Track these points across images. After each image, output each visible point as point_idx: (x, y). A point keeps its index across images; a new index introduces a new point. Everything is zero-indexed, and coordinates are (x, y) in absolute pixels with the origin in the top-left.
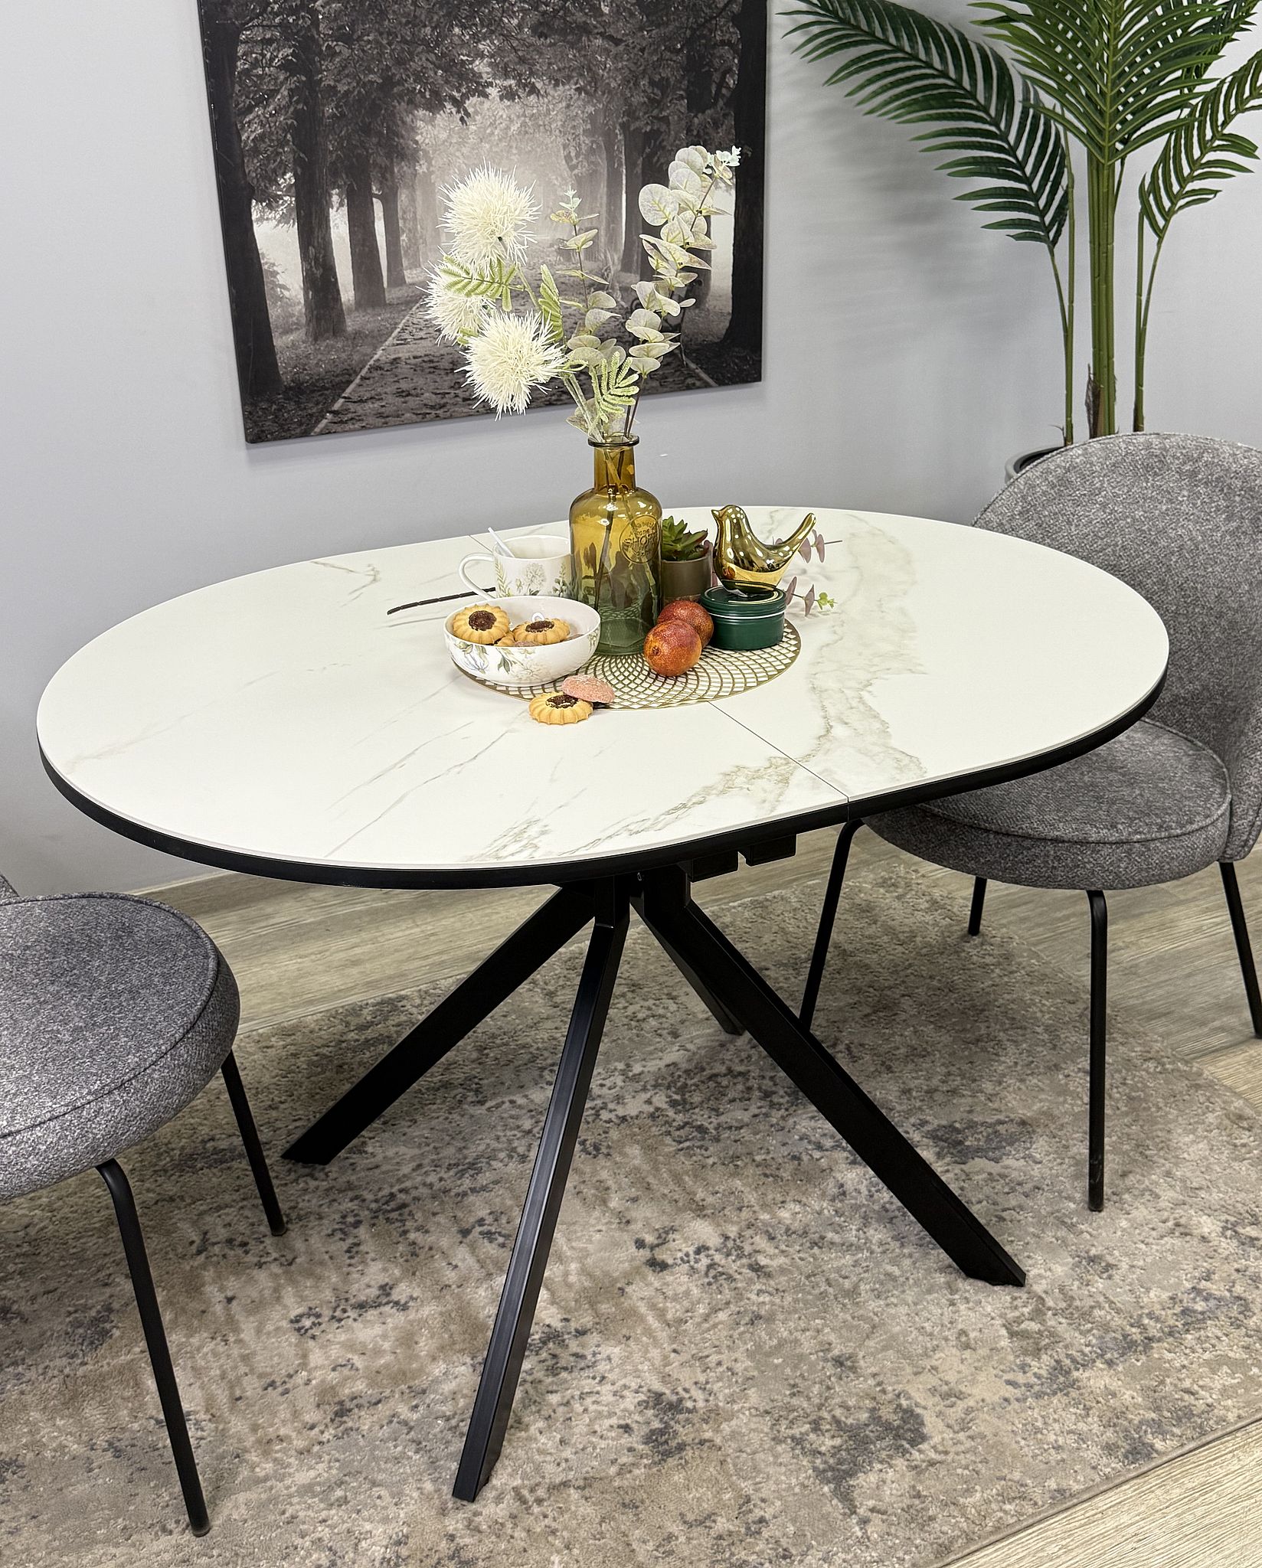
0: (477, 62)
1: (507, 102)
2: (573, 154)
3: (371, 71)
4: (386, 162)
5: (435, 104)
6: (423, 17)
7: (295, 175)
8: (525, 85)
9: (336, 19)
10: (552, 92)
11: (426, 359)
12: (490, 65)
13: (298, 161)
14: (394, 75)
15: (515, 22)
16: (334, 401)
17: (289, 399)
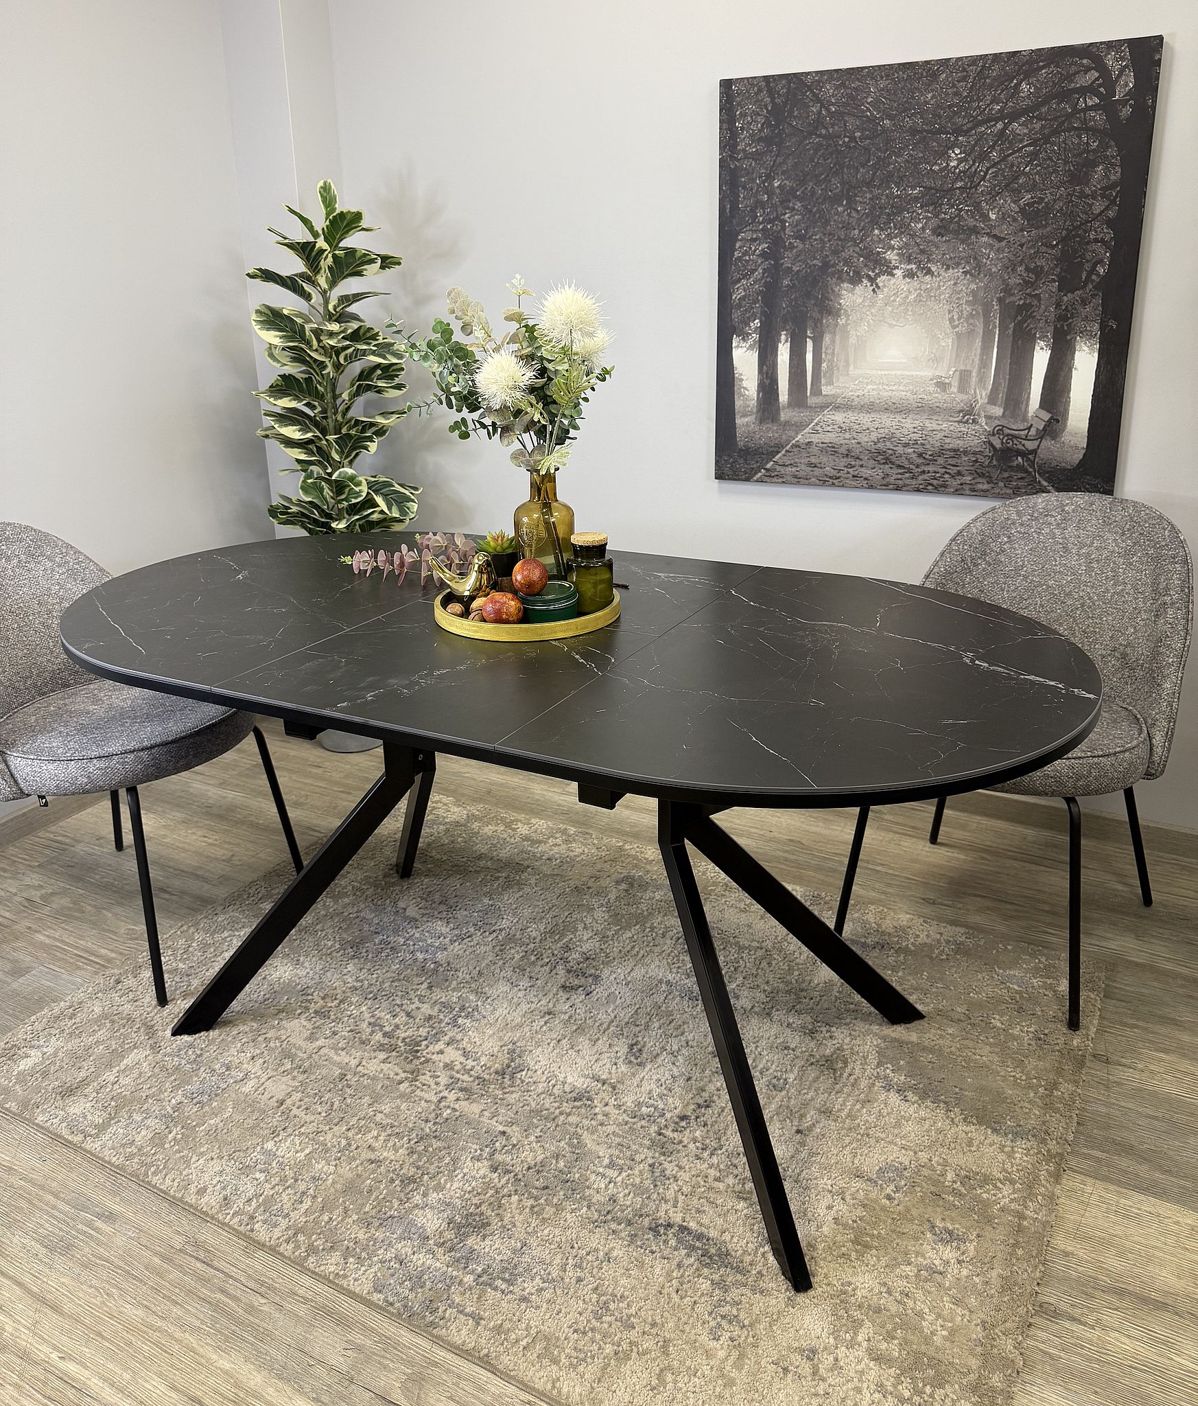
0: (889, 253)
1: (908, 280)
2: (956, 317)
3: (815, 258)
4: (820, 317)
5: (856, 280)
6: (854, 224)
7: (761, 322)
8: (923, 269)
9: (797, 225)
10: (943, 274)
11: (830, 445)
12: (898, 254)
13: (763, 313)
14: (830, 261)
15: (921, 225)
16: (767, 463)
17: (741, 457)
